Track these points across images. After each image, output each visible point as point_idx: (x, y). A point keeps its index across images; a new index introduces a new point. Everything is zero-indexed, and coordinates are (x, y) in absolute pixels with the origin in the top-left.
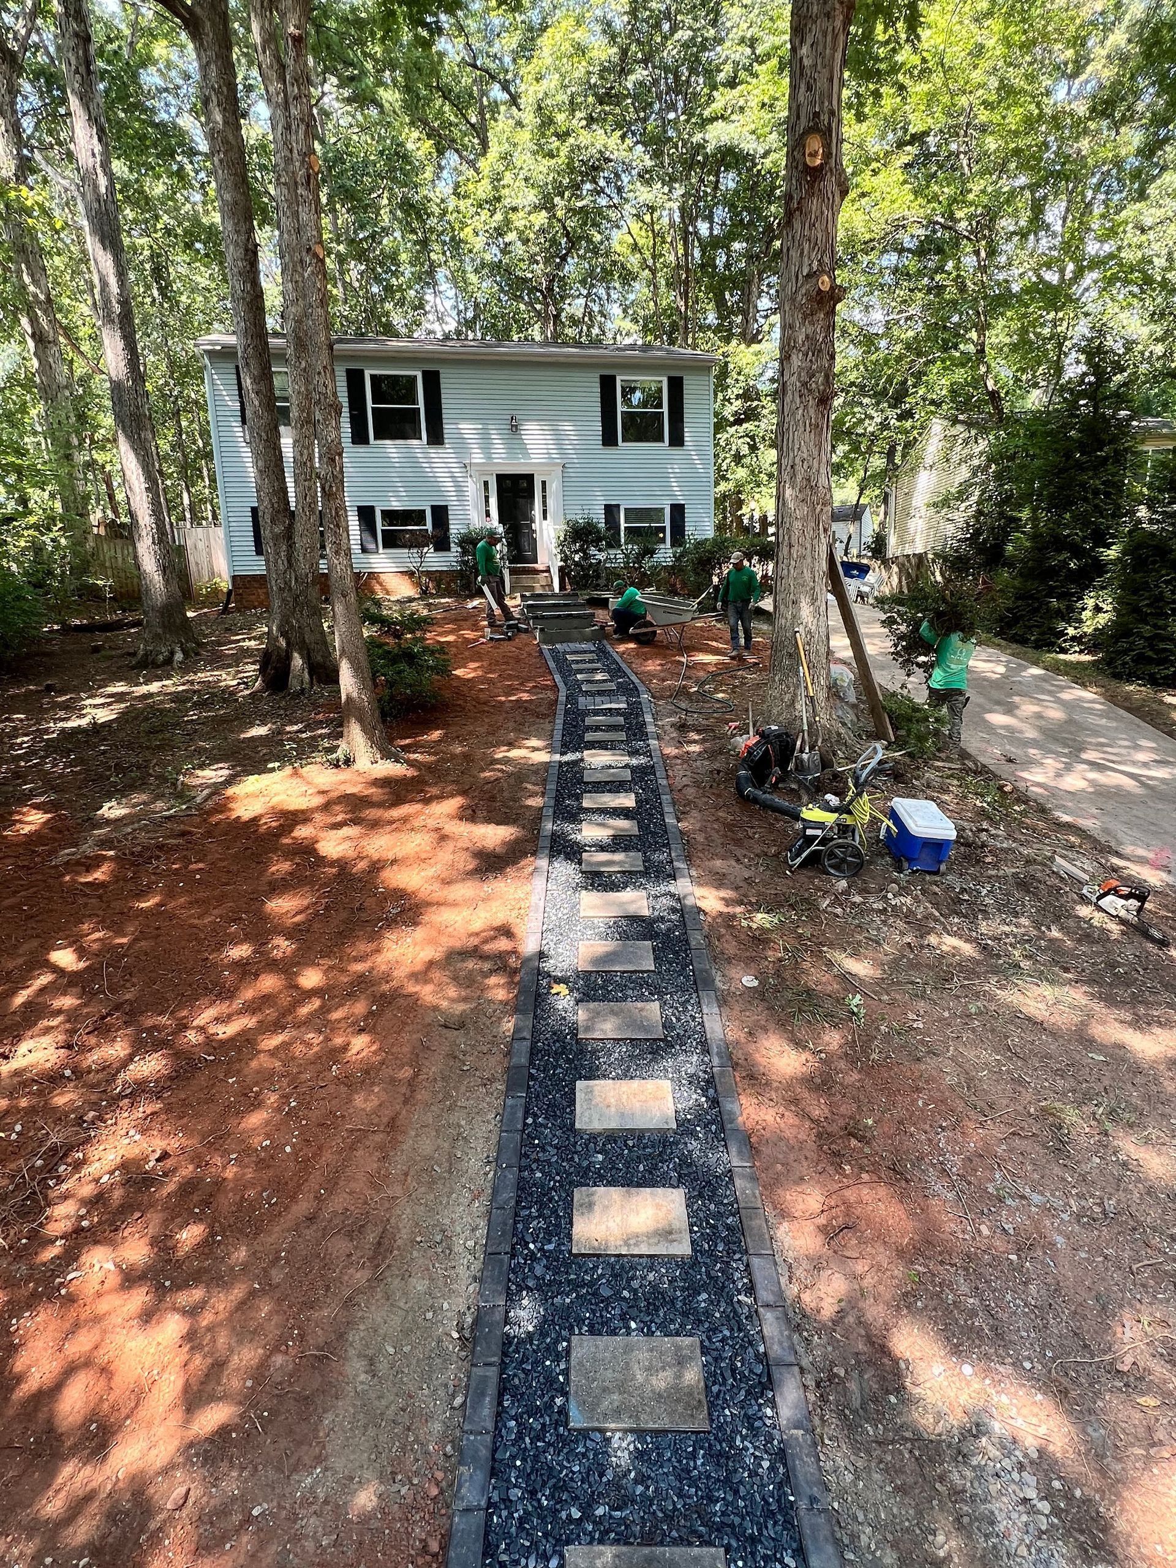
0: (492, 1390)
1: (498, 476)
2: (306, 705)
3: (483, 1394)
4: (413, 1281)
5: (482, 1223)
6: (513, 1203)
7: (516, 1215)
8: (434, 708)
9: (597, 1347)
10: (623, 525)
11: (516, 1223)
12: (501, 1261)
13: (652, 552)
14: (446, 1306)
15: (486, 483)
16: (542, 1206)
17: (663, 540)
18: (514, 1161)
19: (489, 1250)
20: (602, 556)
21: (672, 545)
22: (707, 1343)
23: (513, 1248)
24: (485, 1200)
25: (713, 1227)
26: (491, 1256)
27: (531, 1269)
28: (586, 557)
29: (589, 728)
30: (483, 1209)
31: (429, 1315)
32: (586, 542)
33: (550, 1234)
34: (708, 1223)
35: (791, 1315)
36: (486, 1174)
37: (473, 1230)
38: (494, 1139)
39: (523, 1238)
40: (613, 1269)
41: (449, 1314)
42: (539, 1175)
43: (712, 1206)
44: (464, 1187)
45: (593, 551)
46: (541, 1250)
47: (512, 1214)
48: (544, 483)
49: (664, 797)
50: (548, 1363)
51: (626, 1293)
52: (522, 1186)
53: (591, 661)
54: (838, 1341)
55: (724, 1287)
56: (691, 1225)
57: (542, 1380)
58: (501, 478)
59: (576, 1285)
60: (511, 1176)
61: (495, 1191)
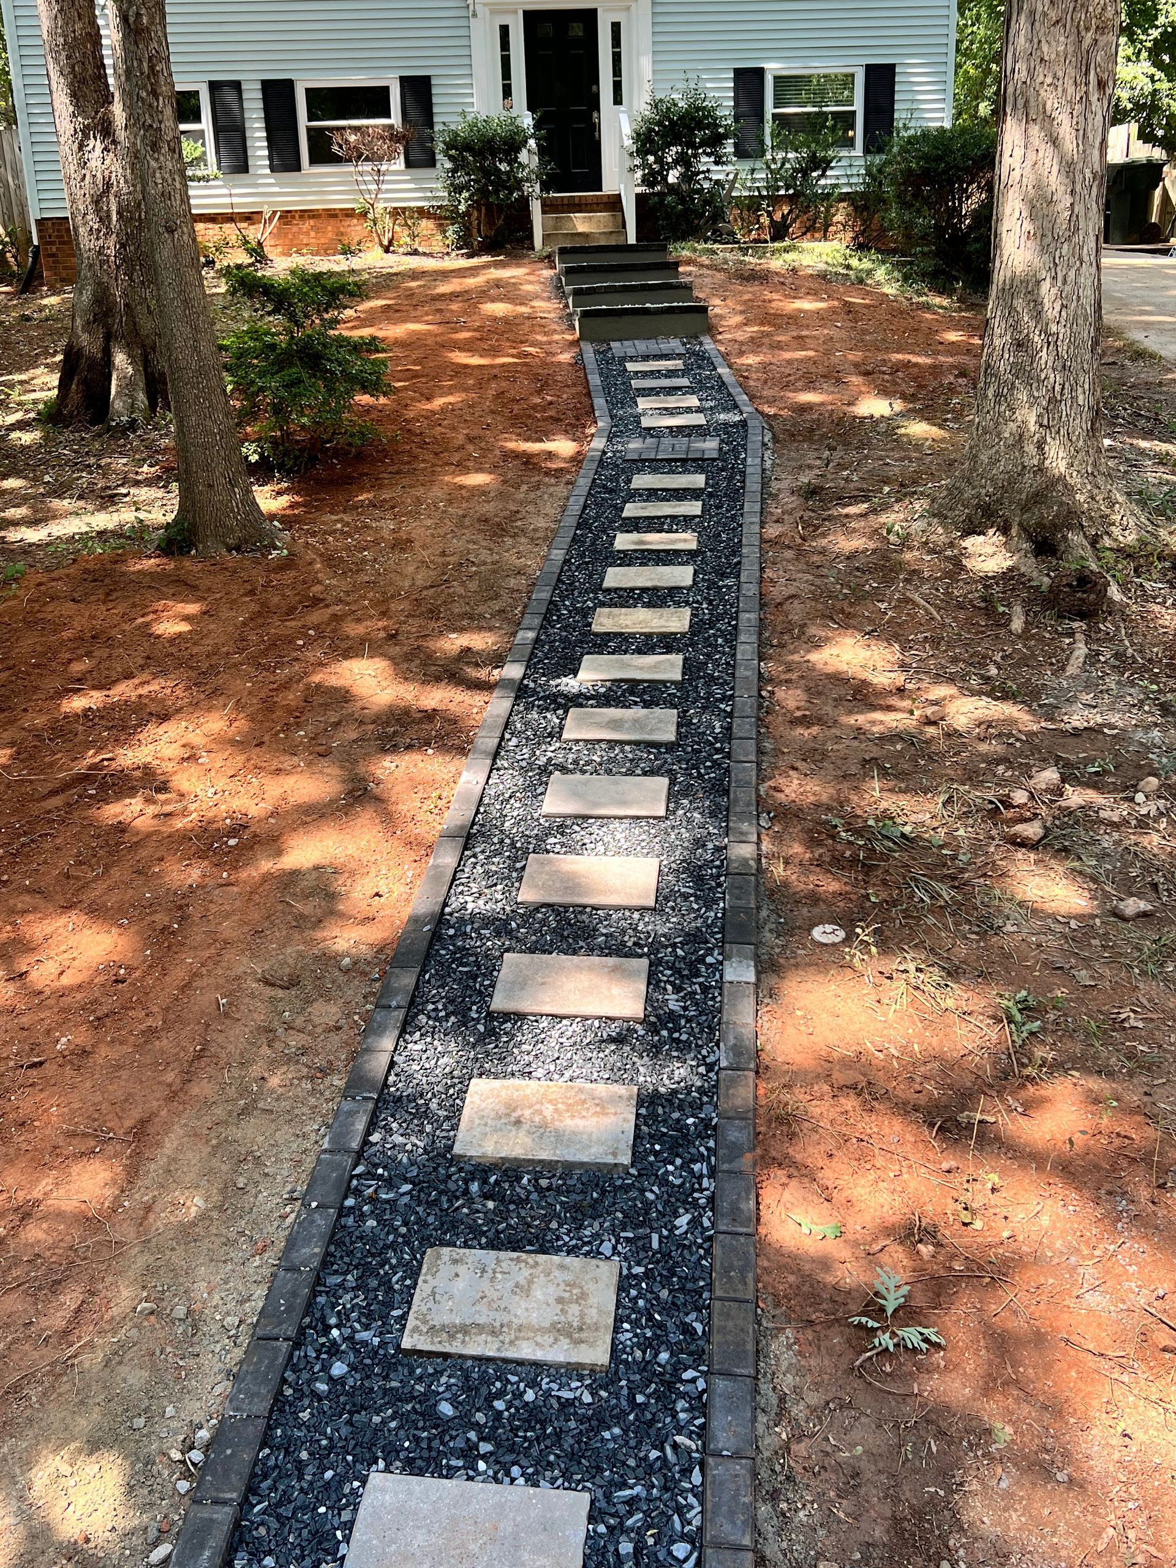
0: (217, 1540)
1: (527, 14)
2: (136, 451)
3: (202, 1547)
4: (123, 1370)
5: (261, 1292)
6: (315, 1263)
7: (318, 1281)
8: (360, 457)
9: (410, 1492)
10: (770, 109)
11: (314, 1294)
12: (277, 1350)
13: (824, 165)
14: (170, 1411)
15: (504, 30)
16: (367, 1271)
17: (850, 143)
18: (332, 1198)
19: (260, 1332)
20: (719, 173)
21: (867, 151)
22: (602, 1504)
23: (302, 1331)
24: (271, 1257)
25: (661, 1325)
26: (261, 1339)
27: (326, 1368)
28: (689, 176)
29: (634, 495)
30: (266, 1271)
31: (140, 1422)
32: (691, 145)
33: (370, 1315)
34: (650, 1318)
35: (764, 1474)
36: (283, 1217)
37: (242, 1302)
38: (309, 1162)
39: (323, 1319)
40: (467, 1378)
41: (174, 1424)
42: (371, 1223)
43: (664, 1294)
44: (242, 1233)
45: (705, 162)
46: (350, 1339)
47: (311, 1279)
48: (616, 27)
49: (744, 616)
50: (322, 1510)
51: (480, 1417)
52: (336, 1237)
53: (671, 374)
54: (839, 1521)
55: (653, 1421)
56: (618, 1320)
57: (305, 1532)
58: (532, 18)
59: (396, 1397)
60: (323, 1222)
61: (291, 1243)
